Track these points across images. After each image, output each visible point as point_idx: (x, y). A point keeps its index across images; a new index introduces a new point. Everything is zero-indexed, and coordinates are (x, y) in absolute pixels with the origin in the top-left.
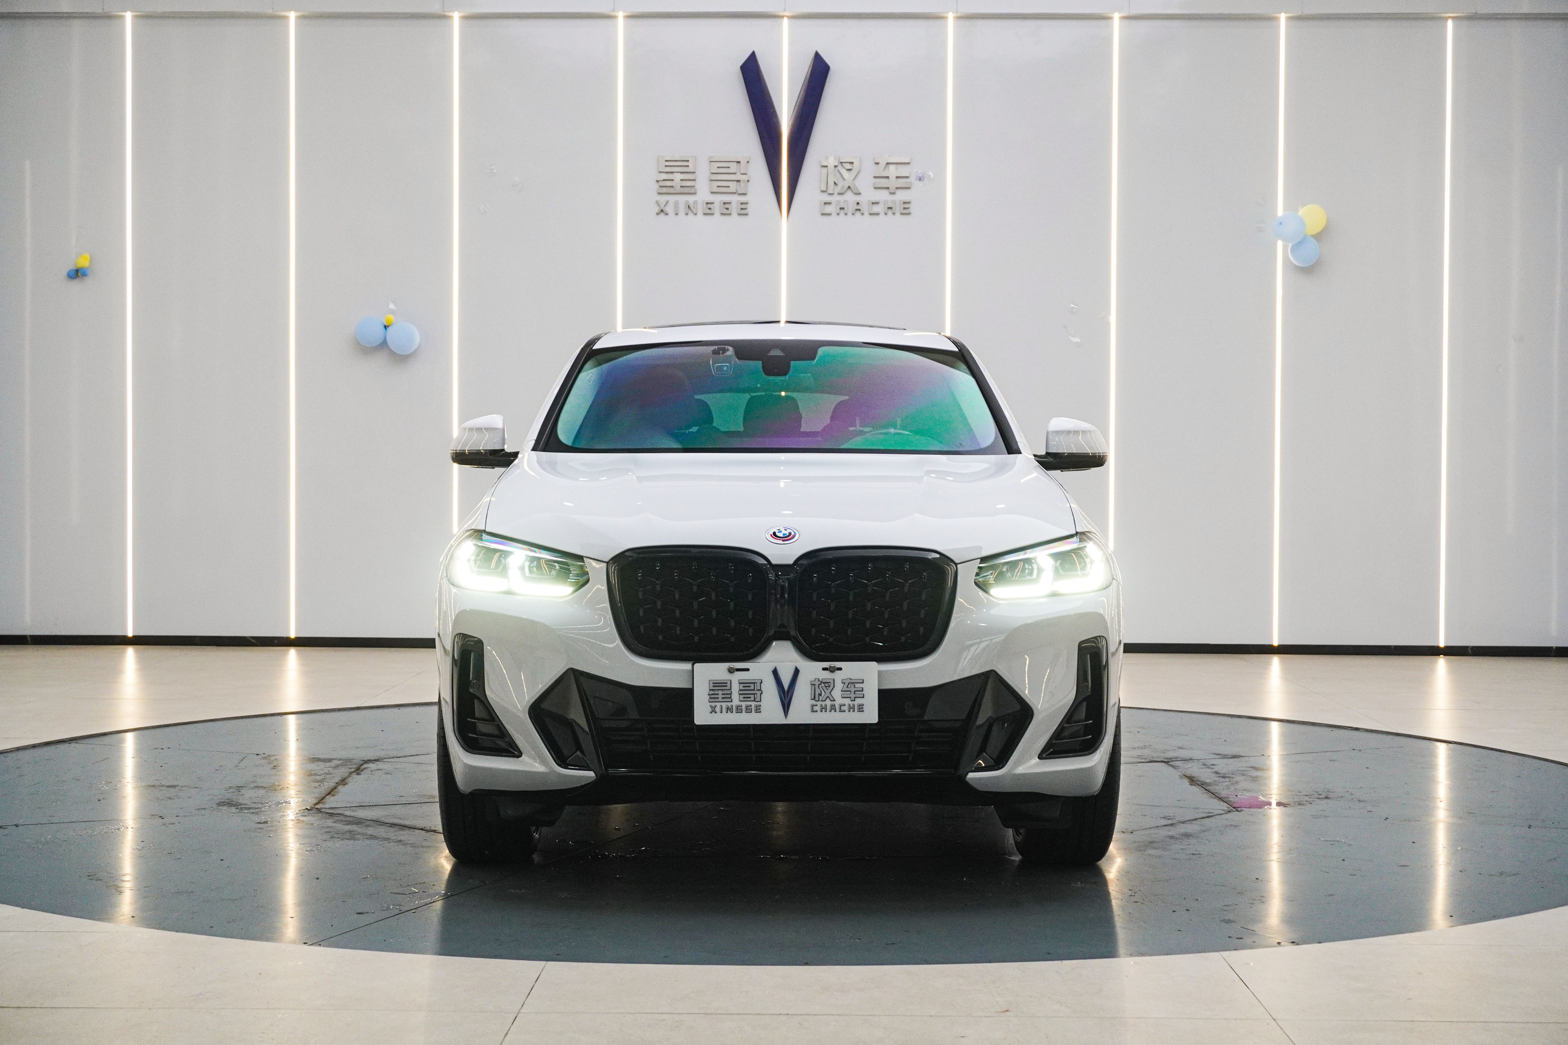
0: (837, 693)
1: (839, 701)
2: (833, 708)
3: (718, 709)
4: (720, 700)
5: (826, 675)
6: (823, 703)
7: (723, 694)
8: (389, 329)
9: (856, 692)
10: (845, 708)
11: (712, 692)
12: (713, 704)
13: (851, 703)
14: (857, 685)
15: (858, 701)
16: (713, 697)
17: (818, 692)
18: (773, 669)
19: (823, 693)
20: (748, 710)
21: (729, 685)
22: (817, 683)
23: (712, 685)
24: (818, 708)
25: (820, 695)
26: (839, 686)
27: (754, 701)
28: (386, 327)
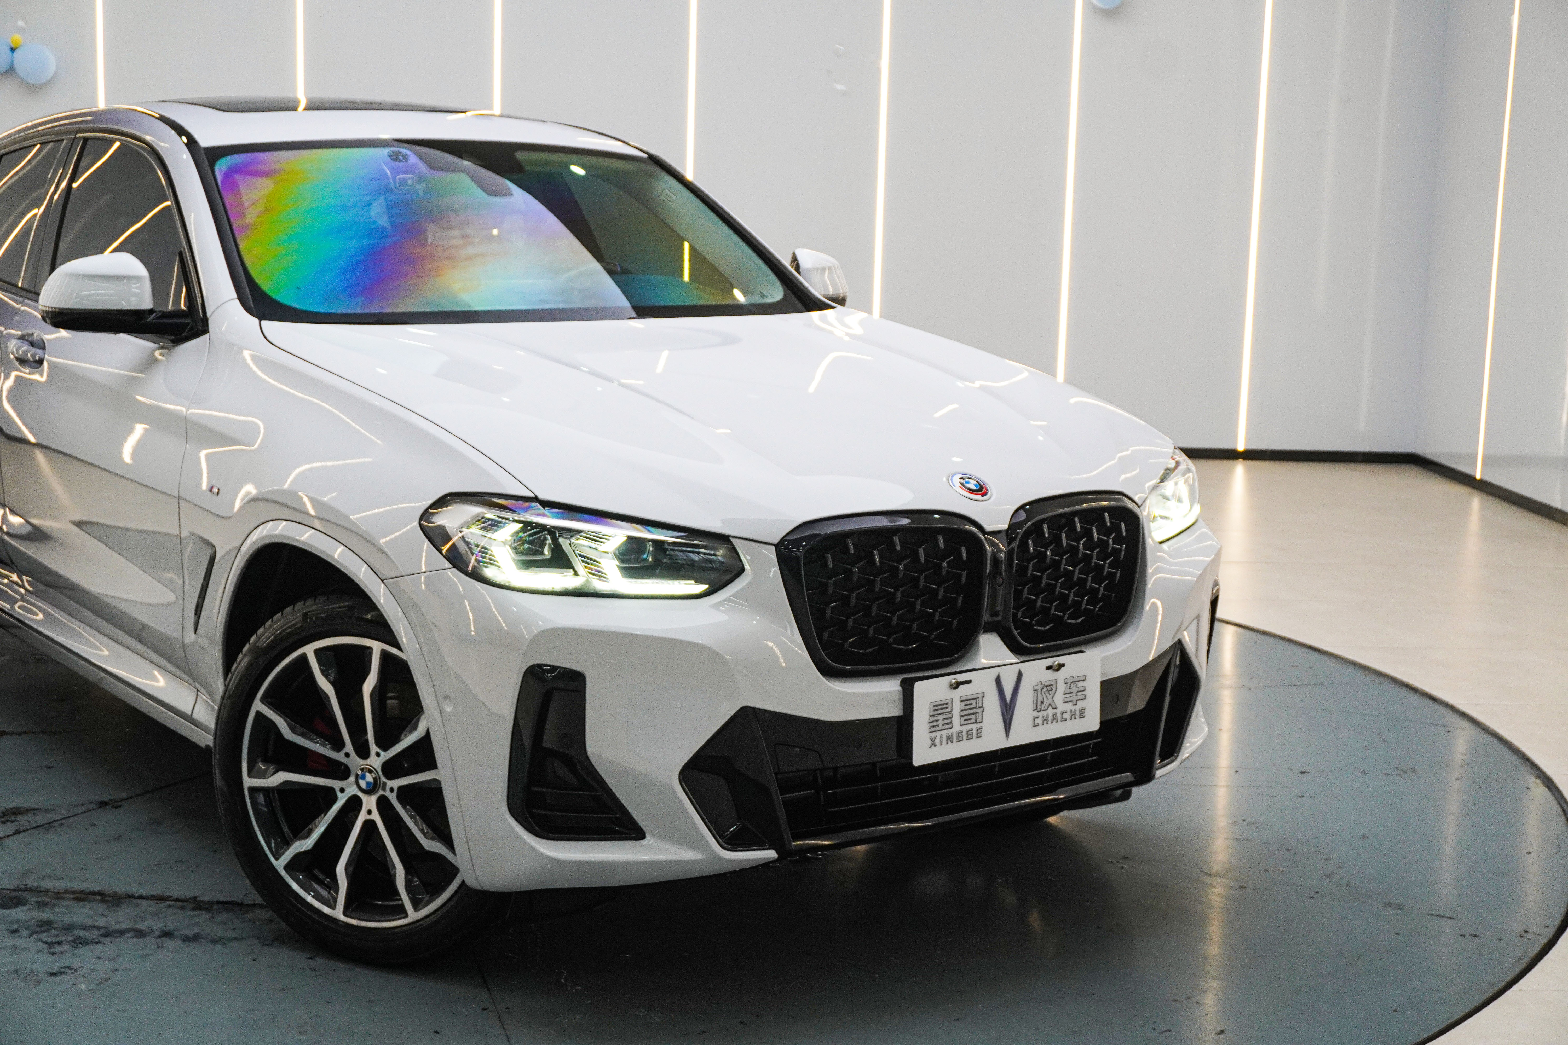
0: (1059, 698)
1: (1061, 707)
2: (1055, 718)
3: (937, 741)
4: (940, 727)
5: (1050, 675)
6: (1045, 713)
7: (944, 719)
8: (17, 52)
9: (1079, 694)
10: (1066, 716)
11: (932, 719)
12: (933, 735)
13: (1073, 708)
14: (1080, 684)
15: (1081, 704)
16: (933, 726)
17: (1040, 699)
18: (995, 677)
19: (1045, 700)
20: (969, 737)
21: (949, 705)
22: (1040, 687)
23: (932, 709)
24: (1038, 721)
25: (1042, 703)
26: (1061, 688)
27: (976, 722)
28: (13, 50)
